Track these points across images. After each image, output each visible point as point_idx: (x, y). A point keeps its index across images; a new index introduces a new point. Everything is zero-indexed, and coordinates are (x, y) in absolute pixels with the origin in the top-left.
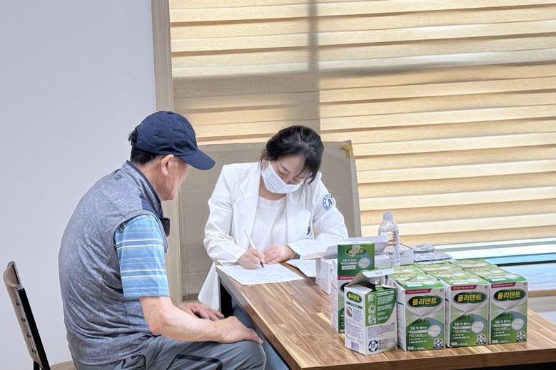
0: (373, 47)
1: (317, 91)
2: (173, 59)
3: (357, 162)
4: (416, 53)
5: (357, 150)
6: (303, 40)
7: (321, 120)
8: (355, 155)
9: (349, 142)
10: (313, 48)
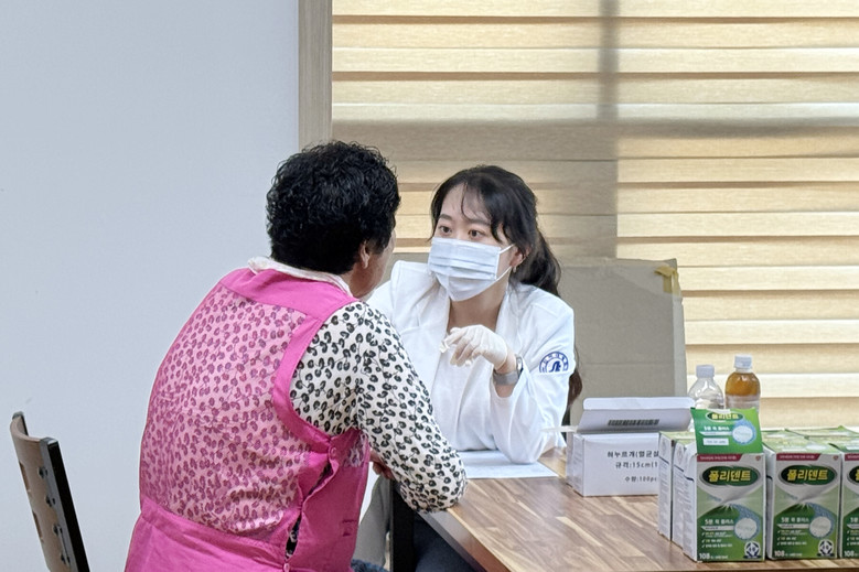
0: (724, 81)
1: (614, 160)
2: (335, 84)
3: (686, 302)
4: (807, 97)
5: (686, 279)
6: (589, 61)
7: (619, 217)
8: (683, 287)
9: (673, 262)
10: (608, 76)
